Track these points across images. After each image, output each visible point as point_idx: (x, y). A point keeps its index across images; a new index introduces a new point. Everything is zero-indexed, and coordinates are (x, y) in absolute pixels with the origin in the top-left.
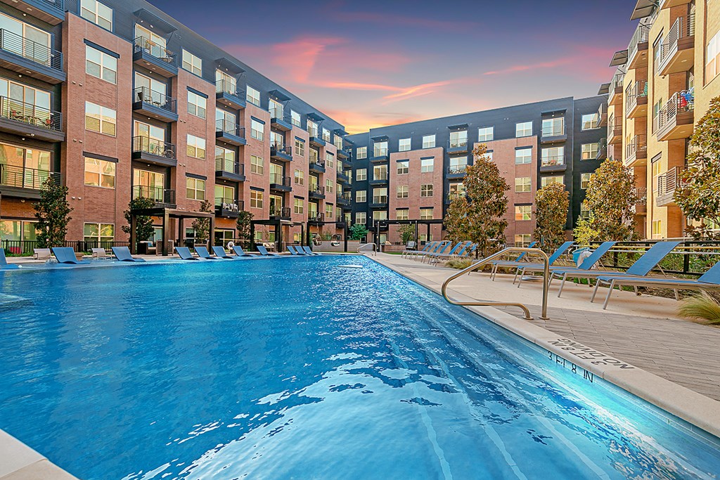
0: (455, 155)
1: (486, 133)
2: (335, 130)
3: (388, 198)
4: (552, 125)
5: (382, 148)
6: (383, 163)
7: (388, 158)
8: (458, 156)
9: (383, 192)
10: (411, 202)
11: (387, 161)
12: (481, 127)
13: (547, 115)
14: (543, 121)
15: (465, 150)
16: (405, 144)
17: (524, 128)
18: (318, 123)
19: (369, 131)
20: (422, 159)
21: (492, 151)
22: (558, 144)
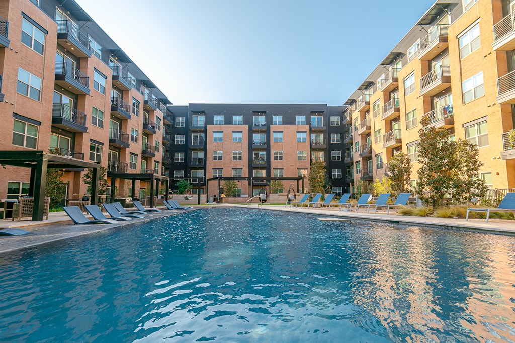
0: (257, 132)
1: (277, 118)
2: (161, 99)
3: (205, 159)
4: (316, 119)
5: (200, 120)
6: (201, 131)
7: (206, 128)
8: (259, 133)
9: (200, 154)
10: (224, 164)
11: (205, 131)
12: (275, 114)
13: (314, 113)
14: (312, 116)
15: (265, 128)
16: (219, 118)
17: (301, 118)
18: (149, 90)
19: (188, 105)
20: (233, 132)
21: (282, 132)
22: (320, 131)
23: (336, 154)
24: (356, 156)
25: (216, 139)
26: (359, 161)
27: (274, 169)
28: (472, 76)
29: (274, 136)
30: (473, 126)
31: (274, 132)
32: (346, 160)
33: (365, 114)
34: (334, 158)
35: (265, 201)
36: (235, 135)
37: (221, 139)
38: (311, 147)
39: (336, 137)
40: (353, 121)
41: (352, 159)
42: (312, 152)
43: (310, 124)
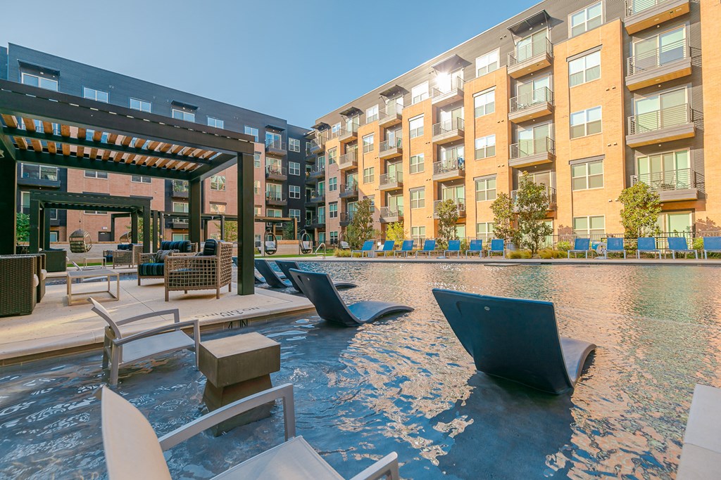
4: (273, 138)
13: (270, 128)
14: (267, 132)
22: (278, 156)
23: (294, 189)
24: (332, 196)
26: (337, 202)
27: (211, 203)
28: (485, 136)
30: (483, 181)
32: (314, 200)
33: (346, 146)
34: (292, 194)
35: (274, 251)
38: (267, 175)
39: (295, 167)
40: (327, 151)
41: (324, 199)
42: (267, 184)
43: (264, 142)
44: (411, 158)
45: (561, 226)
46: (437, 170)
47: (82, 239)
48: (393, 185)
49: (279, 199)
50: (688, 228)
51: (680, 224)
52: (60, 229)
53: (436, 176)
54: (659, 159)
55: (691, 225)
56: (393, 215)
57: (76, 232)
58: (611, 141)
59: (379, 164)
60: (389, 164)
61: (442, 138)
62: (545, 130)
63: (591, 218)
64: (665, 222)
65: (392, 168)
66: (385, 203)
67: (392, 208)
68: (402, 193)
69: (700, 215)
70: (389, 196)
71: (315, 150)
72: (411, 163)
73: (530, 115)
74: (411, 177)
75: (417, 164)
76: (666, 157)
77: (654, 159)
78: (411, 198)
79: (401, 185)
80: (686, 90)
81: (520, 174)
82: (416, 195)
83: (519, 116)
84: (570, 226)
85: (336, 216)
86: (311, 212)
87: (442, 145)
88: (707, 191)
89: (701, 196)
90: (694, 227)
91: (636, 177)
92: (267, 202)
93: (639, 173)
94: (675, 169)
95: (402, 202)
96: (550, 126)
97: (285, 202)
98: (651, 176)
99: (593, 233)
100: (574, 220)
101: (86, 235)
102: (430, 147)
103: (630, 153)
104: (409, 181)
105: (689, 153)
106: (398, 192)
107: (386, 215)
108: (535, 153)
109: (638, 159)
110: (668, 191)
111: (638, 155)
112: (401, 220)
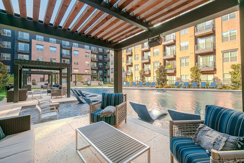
0: (65, 49)
6: (26, 42)
7: (30, 41)
11: (30, 43)
15: (69, 48)
17: (87, 46)
20: (50, 46)
21: (78, 51)
22: (95, 54)
23: (101, 64)
24: (112, 66)
25: (38, 49)
26: (113, 69)
27: (74, 69)
28: (156, 49)
29: (74, 52)
30: (156, 63)
31: (74, 50)
32: (107, 68)
34: (100, 66)
36: (51, 49)
37: (42, 50)
38: (91, 60)
39: (101, 57)
40: (110, 52)
41: (109, 67)
42: (92, 63)
43: (91, 49)
44: (135, 55)
45: (177, 78)
46: (143, 59)
47: (35, 81)
48: (130, 64)
49: (95, 67)
50: (212, 79)
51: (210, 78)
52: (29, 77)
53: (142, 61)
54: (205, 58)
55: (213, 78)
56: (130, 73)
57: (34, 80)
58: (191, 52)
59: (126, 57)
60: (129, 57)
61: (144, 49)
62: (173, 48)
63: (186, 75)
64: (206, 77)
65: (130, 58)
66: (128, 69)
67: (129, 71)
68: (132, 66)
69: (215, 75)
70: (129, 67)
71: (107, 52)
72: (135, 57)
73: (169, 43)
74: (135, 61)
75: (137, 57)
76: (207, 57)
77: (204, 58)
78: (135, 68)
79: (132, 63)
80: (212, 37)
81: (167, 61)
82: (136, 67)
83: (166, 43)
84: (180, 78)
85: (113, 73)
86: (106, 71)
87: (144, 51)
88: (217, 68)
89: (215, 69)
90: (214, 79)
91: (198, 63)
92: (91, 68)
93: (199, 62)
94: (209, 61)
95: (132, 69)
96: (175, 46)
97: (97, 68)
98: (203, 63)
99: (186, 80)
100: (181, 76)
101: (36, 80)
102: (141, 52)
103: (196, 56)
104: (134, 63)
105: (213, 56)
106: (131, 66)
107: (128, 73)
108: (171, 55)
109: (199, 58)
110: (207, 68)
111: (199, 56)
112: (132, 75)
